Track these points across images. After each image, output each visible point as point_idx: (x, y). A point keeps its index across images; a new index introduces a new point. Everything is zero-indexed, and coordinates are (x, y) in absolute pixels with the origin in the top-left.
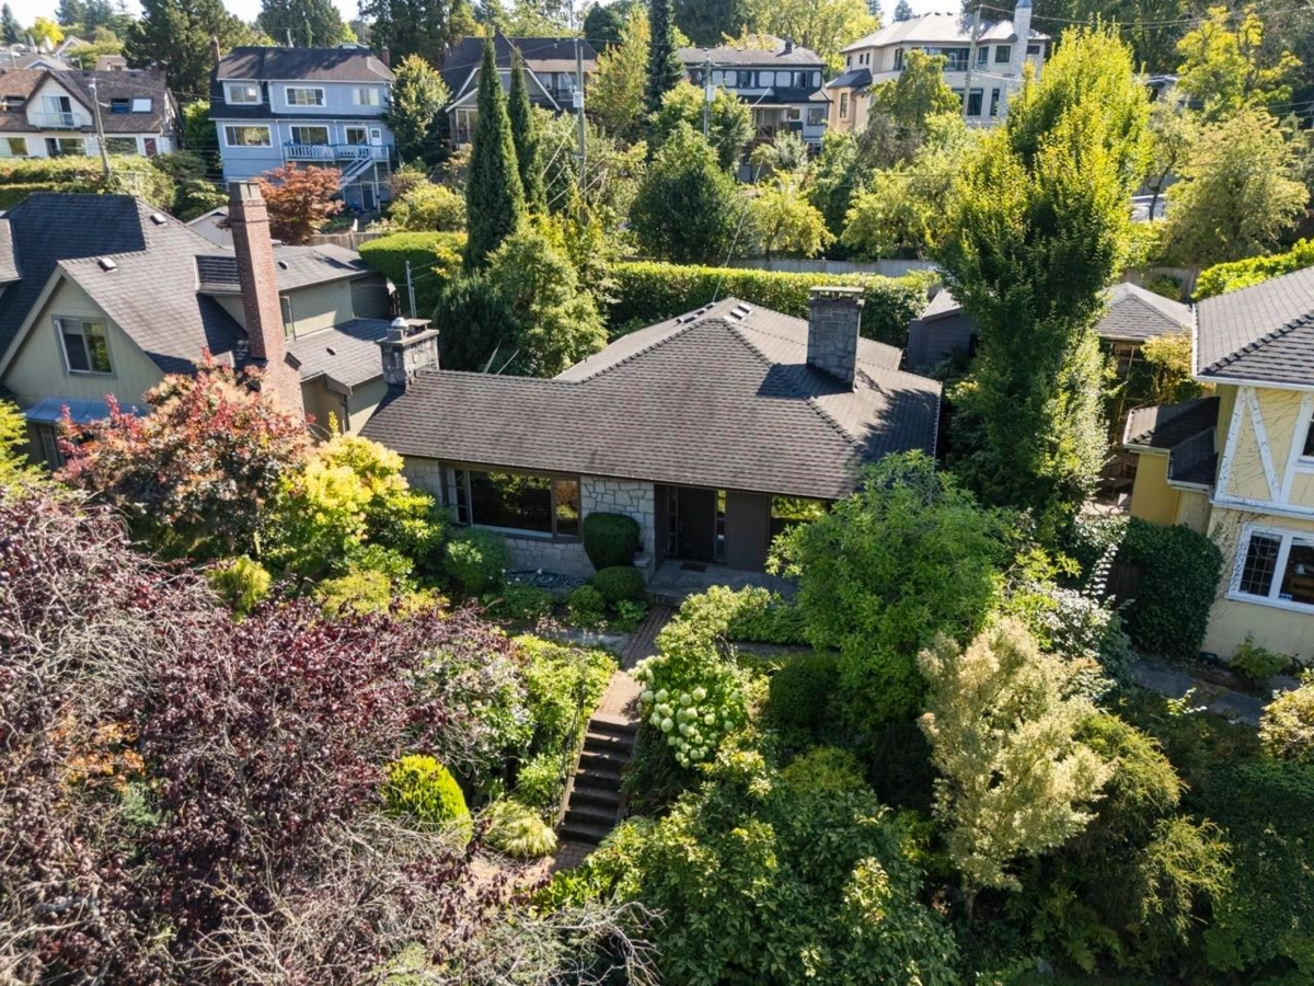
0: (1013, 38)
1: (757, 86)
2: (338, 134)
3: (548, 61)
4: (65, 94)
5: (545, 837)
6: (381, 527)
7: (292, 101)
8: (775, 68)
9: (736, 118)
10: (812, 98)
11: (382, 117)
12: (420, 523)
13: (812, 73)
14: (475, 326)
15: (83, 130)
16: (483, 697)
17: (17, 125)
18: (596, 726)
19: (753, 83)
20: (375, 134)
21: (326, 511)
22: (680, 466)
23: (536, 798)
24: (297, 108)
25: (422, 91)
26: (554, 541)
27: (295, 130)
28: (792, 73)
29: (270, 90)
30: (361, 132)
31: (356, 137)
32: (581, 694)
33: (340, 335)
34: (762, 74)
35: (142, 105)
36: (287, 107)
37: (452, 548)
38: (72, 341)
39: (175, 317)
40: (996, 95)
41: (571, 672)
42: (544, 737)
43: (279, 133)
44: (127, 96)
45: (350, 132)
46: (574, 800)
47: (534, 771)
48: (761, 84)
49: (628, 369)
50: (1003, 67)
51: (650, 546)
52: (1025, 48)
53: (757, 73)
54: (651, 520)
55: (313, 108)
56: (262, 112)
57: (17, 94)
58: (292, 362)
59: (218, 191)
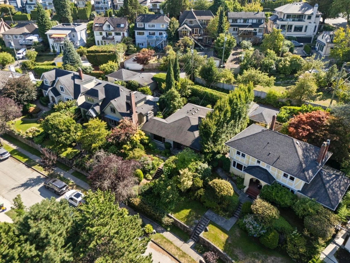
0: (312, 14)
1: (248, 23)
2: (157, 33)
3: (201, 16)
4: (109, 24)
5: (151, 178)
6: (142, 141)
7: (149, 27)
8: (253, 19)
9: (232, 42)
10: (260, 26)
11: (166, 30)
12: (146, 140)
13: (262, 20)
14: (163, 104)
15: (112, 31)
16: (147, 164)
17: (101, 29)
18: (159, 168)
19: (247, 22)
20: (164, 33)
21: (135, 141)
22: (176, 139)
23: (151, 174)
24: (150, 28)
25: (174, 26)
26: (162, 144)
27: (149, 33)
28: (257, 20)
29: (145, 25)
30: (162, 33)
31: (161, 34)
32: (158, 165)
33: (145, 104)
34: (249, 20)
35: (122, 25)
36: (148, 28)
37: (149, 144)
38: (111, 109)
39: (123, 106)
40: (306, 27)
41: (157, 162)
42: (153, 168)
43: (146, 33)
44: (120, 23)
45: (160, 33)
46: (155, 175)
47: (151, 172)
48: (249, 22)
49: (175, 123)
50: (309, 21)
51: (173, 147)
52: (315, 16)
53: (248, 20)
54: (173, 144)
55: (153, 28)
56: (143, 29)
57: (101, 23)
58: (136, 112)
59: (134, 47)
